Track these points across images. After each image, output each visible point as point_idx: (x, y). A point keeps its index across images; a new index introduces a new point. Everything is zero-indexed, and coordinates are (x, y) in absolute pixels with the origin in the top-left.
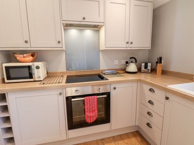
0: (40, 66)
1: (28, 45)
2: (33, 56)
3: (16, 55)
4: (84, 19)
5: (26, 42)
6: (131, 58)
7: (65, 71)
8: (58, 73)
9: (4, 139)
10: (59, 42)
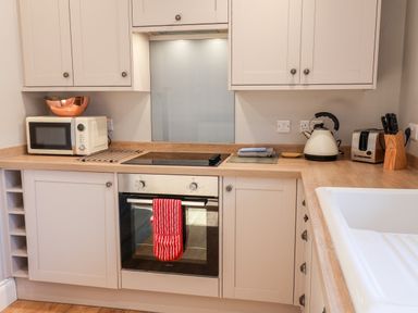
0: (85, 125)
1: (69, 82)
2: (78, 102)
3: (49, 102)
4: (178, 18)
5: (66, 75)
6: (318, 115)
7: (149, 140)
8: (134, 144)
9: (14, 257)
10: (124, 75)
